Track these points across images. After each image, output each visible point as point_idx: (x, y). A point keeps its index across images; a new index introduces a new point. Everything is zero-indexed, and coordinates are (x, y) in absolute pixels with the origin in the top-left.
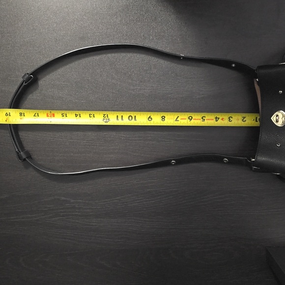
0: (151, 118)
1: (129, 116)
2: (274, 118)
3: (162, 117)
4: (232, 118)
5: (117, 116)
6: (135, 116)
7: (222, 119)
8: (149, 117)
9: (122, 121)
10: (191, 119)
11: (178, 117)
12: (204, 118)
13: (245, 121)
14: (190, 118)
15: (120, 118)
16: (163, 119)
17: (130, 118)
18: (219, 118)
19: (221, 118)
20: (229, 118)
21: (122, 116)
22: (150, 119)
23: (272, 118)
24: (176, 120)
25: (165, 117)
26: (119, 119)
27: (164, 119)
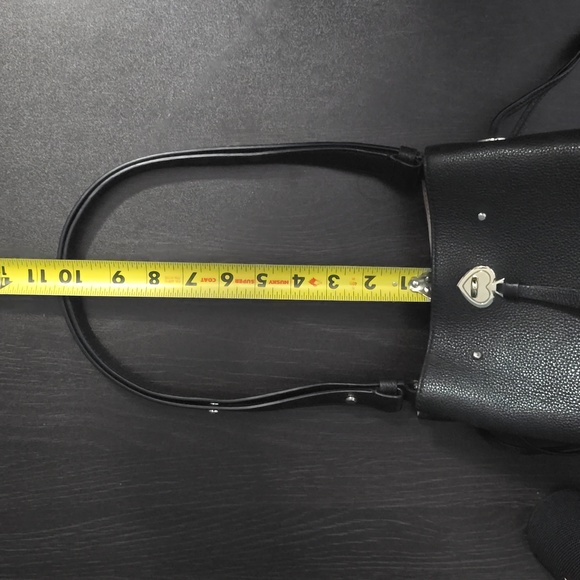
0: (122, 277)
1: (63, 272)
2: (465, 285)
3: (151, 274)
4: (337, 277)
5: (30, 271)
6: (78, 272)
7: (313, 281)
8: (117, 275)
9: (44, 284)
10: (229, 282)
11: (194, 274)
12: (263, 278)
13: (374, 286)
14: (227, 277)
15: (36, 275)
16: (153, 278)
17: (65, 275)
18: (302, 279)
19: (308, 278)
20: (330, 278)
21: (43, 271)
22: (118, 279)
23: (460, 285)
24: (189, 282)
25: (158, 275)
26: (34, 277)
27: (156, 278)
